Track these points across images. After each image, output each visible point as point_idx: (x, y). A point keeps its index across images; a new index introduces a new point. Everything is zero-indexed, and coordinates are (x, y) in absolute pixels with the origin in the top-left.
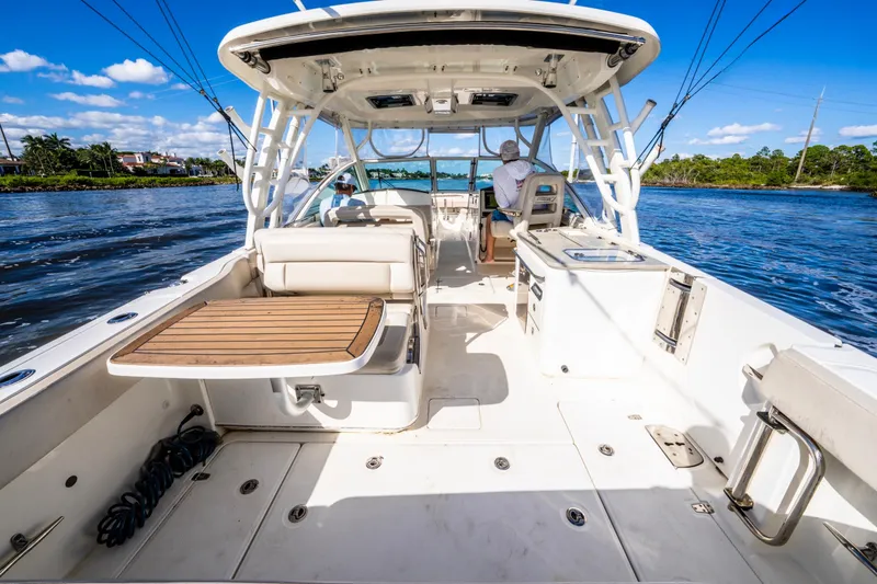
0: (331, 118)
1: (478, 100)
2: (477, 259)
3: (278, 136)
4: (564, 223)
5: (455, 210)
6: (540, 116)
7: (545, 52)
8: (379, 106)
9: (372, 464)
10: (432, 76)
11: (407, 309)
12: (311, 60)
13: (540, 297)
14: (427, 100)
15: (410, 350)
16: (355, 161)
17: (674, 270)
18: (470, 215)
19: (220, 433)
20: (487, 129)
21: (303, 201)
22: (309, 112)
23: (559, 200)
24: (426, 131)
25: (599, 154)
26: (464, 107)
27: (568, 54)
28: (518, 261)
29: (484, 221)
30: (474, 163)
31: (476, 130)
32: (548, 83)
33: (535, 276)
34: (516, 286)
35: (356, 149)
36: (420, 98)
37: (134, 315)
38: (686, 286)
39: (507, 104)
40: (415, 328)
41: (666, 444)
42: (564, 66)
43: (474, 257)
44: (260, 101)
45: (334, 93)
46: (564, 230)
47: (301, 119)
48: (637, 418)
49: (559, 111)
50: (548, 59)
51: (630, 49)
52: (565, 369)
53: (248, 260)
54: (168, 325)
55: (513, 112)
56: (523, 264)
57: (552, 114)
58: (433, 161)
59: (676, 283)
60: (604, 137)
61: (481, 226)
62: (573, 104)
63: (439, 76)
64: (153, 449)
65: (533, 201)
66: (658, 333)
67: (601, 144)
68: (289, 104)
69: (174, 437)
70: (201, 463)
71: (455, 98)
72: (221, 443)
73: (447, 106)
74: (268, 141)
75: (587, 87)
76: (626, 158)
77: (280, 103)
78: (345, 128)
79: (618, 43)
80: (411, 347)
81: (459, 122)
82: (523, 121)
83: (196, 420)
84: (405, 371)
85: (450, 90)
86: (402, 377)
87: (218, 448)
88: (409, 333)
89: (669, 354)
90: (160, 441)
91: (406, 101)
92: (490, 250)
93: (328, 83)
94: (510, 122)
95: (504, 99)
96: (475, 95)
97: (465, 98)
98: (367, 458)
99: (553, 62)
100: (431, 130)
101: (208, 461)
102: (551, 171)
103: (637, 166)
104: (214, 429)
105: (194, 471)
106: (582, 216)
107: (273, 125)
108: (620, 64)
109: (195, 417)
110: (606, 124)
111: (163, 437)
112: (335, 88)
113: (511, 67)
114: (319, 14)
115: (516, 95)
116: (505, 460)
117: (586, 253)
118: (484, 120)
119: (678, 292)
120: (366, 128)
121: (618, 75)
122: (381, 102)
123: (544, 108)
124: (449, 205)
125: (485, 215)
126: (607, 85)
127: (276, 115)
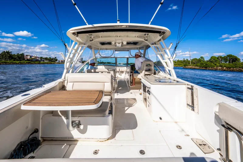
0: (90, 47)
1: (128, 43)
2: (130, 85)
3: (76, 51)
4: (155, 74)
5: (122, 72)
6: (145, 47)
7: (144, 33)
8: (102, 45)
9: (95, 153)
10: (117, 38)
11: (109, 97)
12: (87, 34)
13: (150, 94)
14: (115, 43)
15: (109, 111)
16: (94, 58)
17: (188, 85)
18: (127, 73)
19: (41, 141)
20: (131, 50)
21: (79, 68)
22: (85, 45)
23: (153, 68)
24: (114, 51)
25: (162, 56)
26: (125, 45)
27: (150, 34)
28: (142, 84)
29: (131, 74)
30: (128, 59)
31: (128, 51)
32: (146, 39)
33: (147, 87)
34: (142, 94)
35: (95, 55)
36: (113, 43)
37: (29, 94)
38: (192, 89)
39: (136, 44)
40: (111, 104)
41: (200, 145)
42: (149, 36)
43: (128, 85)
44: (74, 43)
45: (92, 41)
46: (155, 76)
47: (82, 47)
48: (188, 135)
49: (150, 46)
50: (145, 35)
51: (164, 33)
52: (161, 119)
53: (62, 82)
54: (40, 97)
55: (138, 46)
56: (144, 85)
57: (148, 47)
58: (116, 58)
59: (189, 88)
60: (162, 51)
61: (130, 75)
62: (153, 44)
63: (119, 38)
64: (18, 145)
65: (145, 68)
66: (188, 105)
67: (161, 53)
68: (80, 43)
69: (26, 141)
70: (33, 152)
71: (122, 43)
72: (41, 145)
73: (120, 45)
74: (74, 51)
75: (155, 40)
76: (168, 56)
77: (78, 43)
78: (93, 50)
79: (161, 32)
80: (110, 109)
81: (123, 48)
82: (140, 48)
83: (35, 135)
84: (108, 116)
85: (121, 41)
86: (107, 118)
87: (40, 147)
88: (109, 105)
89: (193, 112)
90: (21, 142)
91: (110, 43)
92: (134, 82)
93: (91, 39)
94: (137, 48)
95: (135, 43)
96: (128, 42)
97: (125, 43)
98: (94, 150)
99: (146, 35)
100: (116, 51)
101: (35, 152)
102: (149, 60)
103: (171, 58)
104: (40, 139)
105: (29, 155)
106: (159, 72)
107: (75, 48)
108: (162, 36)
109: (35, 133)
110: (162, 48)
111: (22, 140)
112: (93, 40)
113: (136, 36)
114: (91, 26)
115: (138, 42)
116: (143, 151)
117: (162, 81)
118: (130, 48)
119: (190, 91)
120: (98, 50)
121: (162, 38)
122: (103, 44)
123: (145, 45)
124: (120, 71)
125: (131, 72)
126: (160, 40)
127: (77, 46)
